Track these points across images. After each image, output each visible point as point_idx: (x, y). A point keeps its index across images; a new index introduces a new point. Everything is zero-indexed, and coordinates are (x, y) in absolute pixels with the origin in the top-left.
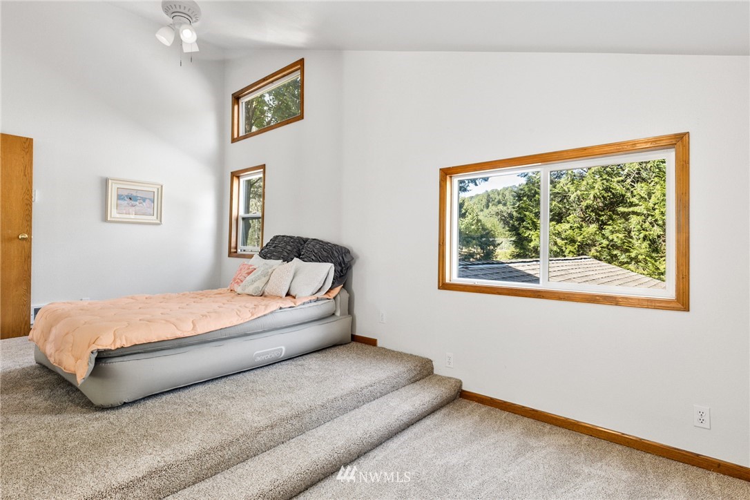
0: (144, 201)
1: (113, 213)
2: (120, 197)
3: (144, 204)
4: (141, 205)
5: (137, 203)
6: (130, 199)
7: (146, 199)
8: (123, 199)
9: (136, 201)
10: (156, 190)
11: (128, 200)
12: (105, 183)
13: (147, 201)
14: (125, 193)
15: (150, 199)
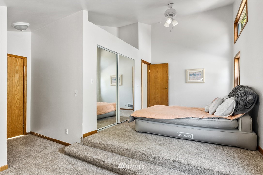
0: (198, 75)
1: (188, 80)
2: (190, 75)
3: (198, 76)
4: (197, 77)
5: (196, 76)
6: (193, 75)
7: (199, 74)
8: (191, 75)
9: (195, 75)
10: (202, 71)
11: (193, 76)
12: (186, 71)
13: (199, 75)
14: (192, 73)
15: (200, 74)
